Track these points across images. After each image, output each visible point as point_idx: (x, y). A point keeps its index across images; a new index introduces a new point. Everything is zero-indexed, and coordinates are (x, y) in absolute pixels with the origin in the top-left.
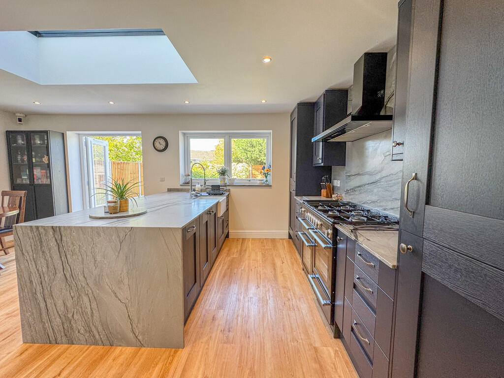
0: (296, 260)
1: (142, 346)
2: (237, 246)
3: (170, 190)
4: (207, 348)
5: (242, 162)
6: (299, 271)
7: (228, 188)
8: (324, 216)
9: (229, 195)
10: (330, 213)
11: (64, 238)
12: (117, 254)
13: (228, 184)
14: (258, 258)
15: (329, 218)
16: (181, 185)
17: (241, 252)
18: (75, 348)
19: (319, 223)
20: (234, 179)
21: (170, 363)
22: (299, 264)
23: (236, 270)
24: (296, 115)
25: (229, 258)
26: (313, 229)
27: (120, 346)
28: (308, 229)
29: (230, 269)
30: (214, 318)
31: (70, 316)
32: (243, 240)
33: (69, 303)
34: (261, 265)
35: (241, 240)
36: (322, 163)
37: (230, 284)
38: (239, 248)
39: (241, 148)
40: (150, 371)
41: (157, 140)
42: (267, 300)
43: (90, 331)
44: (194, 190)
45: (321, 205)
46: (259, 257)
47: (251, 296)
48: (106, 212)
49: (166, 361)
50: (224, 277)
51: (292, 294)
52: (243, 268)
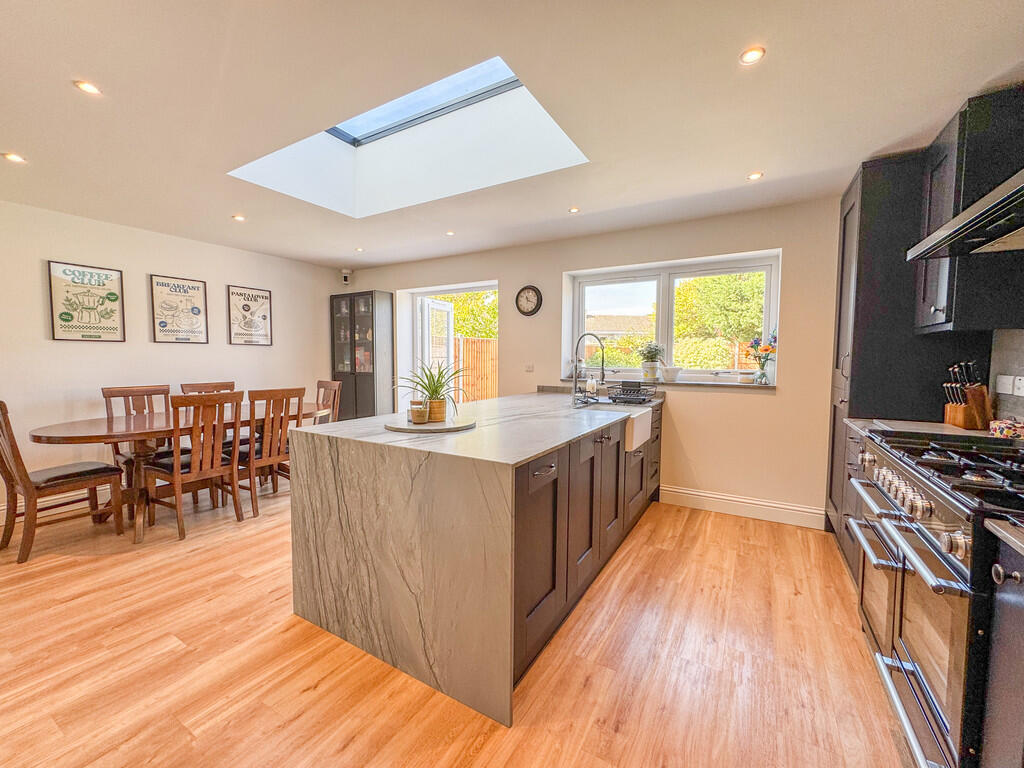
0: (842, 595)
1: (438, 688)
2: (675, 525)
3: (542, 390)
4: (557, 751)
5: (715, 336)
6: (850, 629)
7: (660, 389)
8: (941, 486)
9: (662, 404)
10: (969, 477)
11: (341, 459)
12: (406, 498)
13: (662, 380)
14: (726, 565)
15: (958, 494)
16: (562, 380)
17: (685, 542)
18: (347, 646)
19: (920, 503)
20: (677, 371)
21: (478, 750)
22: (852, 608)
23: (662, 580)
24: (856, 199)
25: (651, 548)
26: (898, 518)
27: (406, 672)
28: (880, 516)
29: (646, 576)
30: (587, 682)
31: (344, 590)
32: (694, 512)
33: (344, 569)
34: (731, 585)
35: (687, 514)
36: (947, 321)
37: (643, 611)
38: (680, 529)
39: (713, 305)
40: (440, 749)
41: (522, 294)
42: (733, 685)
43: (368, 628)
44: (581, 391)
45: (933, 449)
46: (729, 563)
47: (688, 657)
48: (409, 421)
49: (471, 740)
50: (631, 589)
51: (816, 692)
52: (680, 581)
